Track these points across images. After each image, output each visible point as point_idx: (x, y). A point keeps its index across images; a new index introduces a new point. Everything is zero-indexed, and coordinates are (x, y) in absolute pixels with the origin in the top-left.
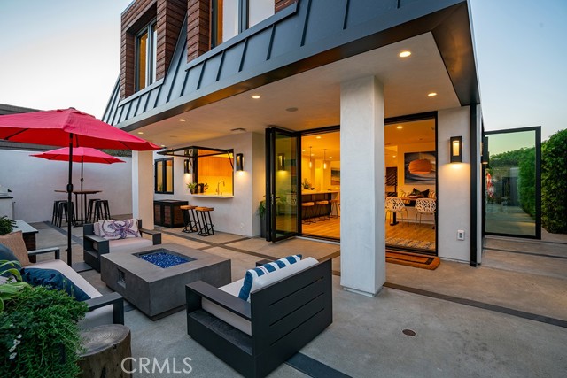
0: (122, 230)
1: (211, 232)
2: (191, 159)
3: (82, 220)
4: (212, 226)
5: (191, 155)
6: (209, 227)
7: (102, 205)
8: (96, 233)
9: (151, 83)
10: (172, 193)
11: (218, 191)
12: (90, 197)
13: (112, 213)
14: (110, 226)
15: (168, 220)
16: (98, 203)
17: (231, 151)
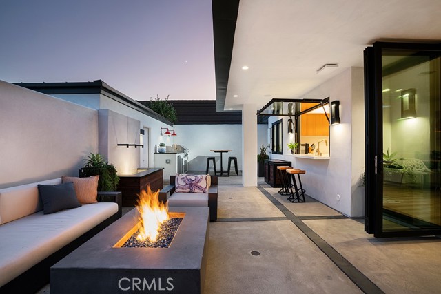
0: (191, 184)
2: (294, 118)
4: (303, 191)
10: (282, 153)
11: (318, 152)
14: (183, 179)
17: (326, 101)
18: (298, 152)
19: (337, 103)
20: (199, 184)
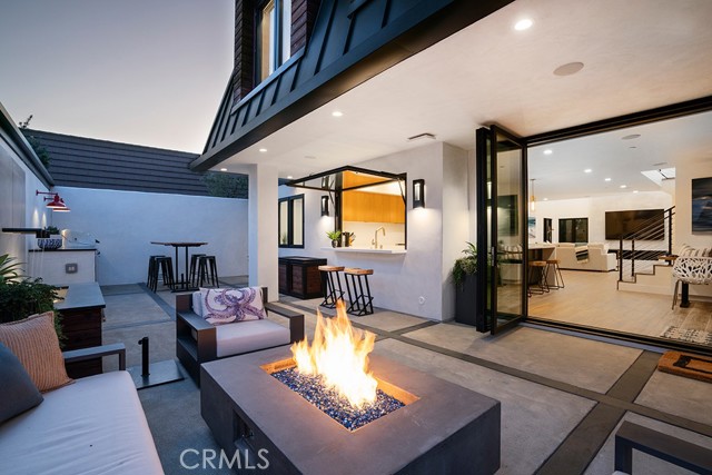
0: (237, 307)
1: (368, 309)
2: (333, 194)
3: (182, 283)
4: (371, 299)
5: (333, 188)
6: (367, 300)
7: (208, 262)
8: (197, 311)
9: (280, 64)
10: (302, 247)
11: (375, 244)
12: (193, 251)
13: (221, 273)
14: (218, 298)
15: (298, 287)
16: (203, 259)
17: (403, 177)
18: (339, 245)
19: (422, 182)
20: (252, 304)
